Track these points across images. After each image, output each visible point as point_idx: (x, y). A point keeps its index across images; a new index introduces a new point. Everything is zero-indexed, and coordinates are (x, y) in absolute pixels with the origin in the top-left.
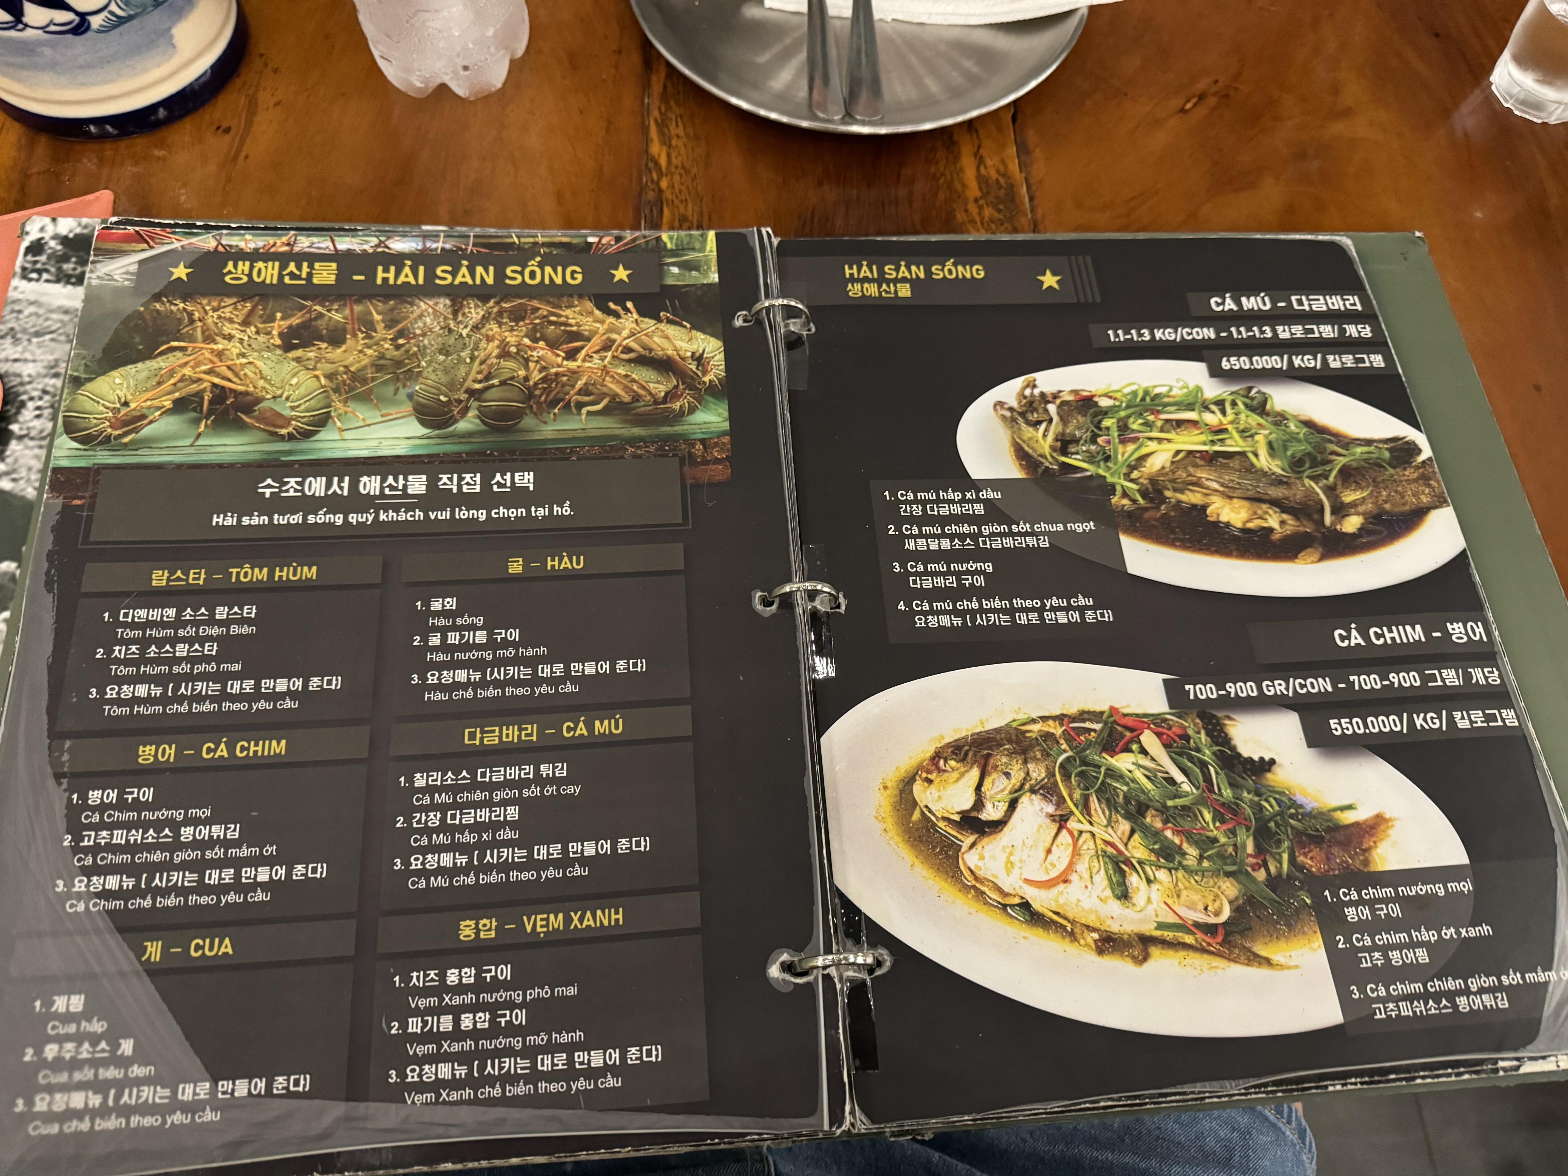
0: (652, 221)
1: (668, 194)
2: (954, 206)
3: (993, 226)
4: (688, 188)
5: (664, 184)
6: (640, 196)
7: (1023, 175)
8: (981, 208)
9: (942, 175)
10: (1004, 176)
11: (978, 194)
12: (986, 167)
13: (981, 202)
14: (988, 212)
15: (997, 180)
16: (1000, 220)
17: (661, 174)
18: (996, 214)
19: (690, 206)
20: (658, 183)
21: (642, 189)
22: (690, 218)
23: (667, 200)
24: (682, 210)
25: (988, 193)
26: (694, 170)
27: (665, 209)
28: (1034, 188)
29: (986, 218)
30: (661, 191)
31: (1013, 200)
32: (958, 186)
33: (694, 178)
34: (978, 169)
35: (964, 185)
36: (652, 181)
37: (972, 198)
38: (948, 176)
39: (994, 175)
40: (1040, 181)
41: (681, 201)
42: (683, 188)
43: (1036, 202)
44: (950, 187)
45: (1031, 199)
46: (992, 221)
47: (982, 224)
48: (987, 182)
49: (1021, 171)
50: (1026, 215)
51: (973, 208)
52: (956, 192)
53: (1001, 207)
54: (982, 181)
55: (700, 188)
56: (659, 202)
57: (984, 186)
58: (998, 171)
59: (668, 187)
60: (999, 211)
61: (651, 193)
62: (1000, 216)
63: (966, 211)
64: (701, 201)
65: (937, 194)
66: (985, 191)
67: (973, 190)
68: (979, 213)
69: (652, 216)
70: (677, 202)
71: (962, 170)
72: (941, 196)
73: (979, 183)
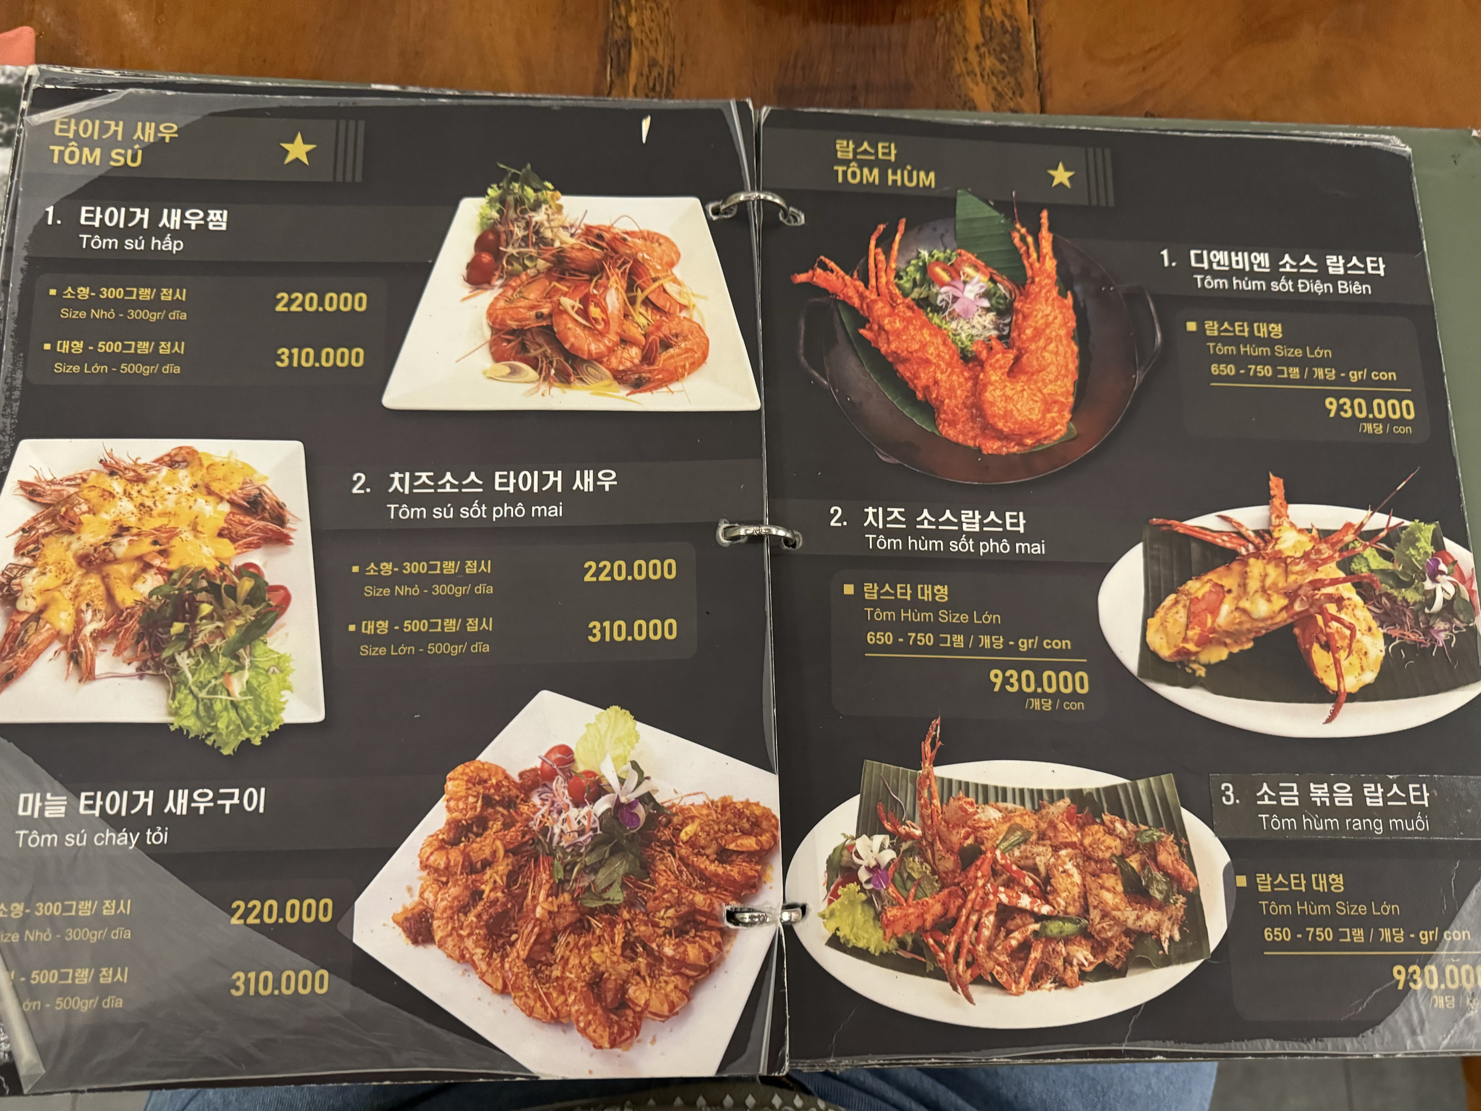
0: (619, 65)
1: (637, 34)
2: (953, 53)
3: (994, 79)
4: (659, 25)
5: (633, 20)
6: (606, 35)
7: (1032, 17)
8: (982, 56)
9: (943, 14)
10: (1010, 17)
11: (980, 40)
12: (990, 6)
13: (983, 49)
14: (989, 62)
15: (1002, 23)
16: (1001, 72)
17: (629, 9)
18: (998, 63)
19: (661, 46)
20: (626, 20)
21: (610, 27)
22: (661, 62)
23: (636, 40)
24: (652, 52)
25: (991, 38)
26: (667, 5)
27: (633, 50)
28: (1043, 33)
29: (987, 70)
30: (629, 28)
31: (1018, 48)
32: (958, 28)
33: (666, 13)
34: (982, 9)
35: (964, 28)
36: (620, 17)
37: (972, 45)
38: (948, 15)
39: (999, 16)
40: (1050, 26)
41: (651, 42)
42: (653, 25)
43: (1043, 51)
44: (948, 31)
45: (1038, 47)
46: (993, 74)
47: (982, 76)
48: (991, 26)
49: (1029, 12)
50: (1032, 66)
51: (973, 56)
52: (956, 36)
53: (1004, 56)
54: (986, 23)
55: (672, 26)
56: (627, 43)
57: (987, 30)
58: (1004, 12)
59: (637, 24)
60: (1002, 61)
61: (619, 31)
62: (1003, 68)
63: (965, 60)
64: (673, 41)
65: (935, 38)
66: (988, 36)
67: (975, 37)
68: (980, 63)
69: (619, 59)
70: (647, 43)
71: (964, 8)
72: (940, 40)
73: (982, 25)
